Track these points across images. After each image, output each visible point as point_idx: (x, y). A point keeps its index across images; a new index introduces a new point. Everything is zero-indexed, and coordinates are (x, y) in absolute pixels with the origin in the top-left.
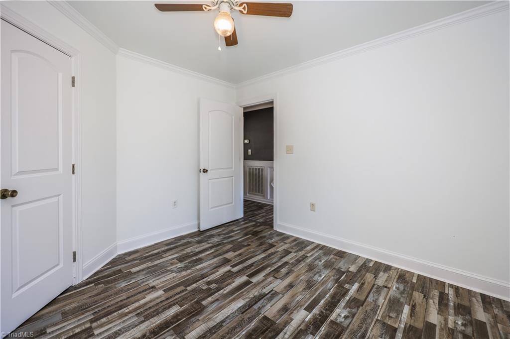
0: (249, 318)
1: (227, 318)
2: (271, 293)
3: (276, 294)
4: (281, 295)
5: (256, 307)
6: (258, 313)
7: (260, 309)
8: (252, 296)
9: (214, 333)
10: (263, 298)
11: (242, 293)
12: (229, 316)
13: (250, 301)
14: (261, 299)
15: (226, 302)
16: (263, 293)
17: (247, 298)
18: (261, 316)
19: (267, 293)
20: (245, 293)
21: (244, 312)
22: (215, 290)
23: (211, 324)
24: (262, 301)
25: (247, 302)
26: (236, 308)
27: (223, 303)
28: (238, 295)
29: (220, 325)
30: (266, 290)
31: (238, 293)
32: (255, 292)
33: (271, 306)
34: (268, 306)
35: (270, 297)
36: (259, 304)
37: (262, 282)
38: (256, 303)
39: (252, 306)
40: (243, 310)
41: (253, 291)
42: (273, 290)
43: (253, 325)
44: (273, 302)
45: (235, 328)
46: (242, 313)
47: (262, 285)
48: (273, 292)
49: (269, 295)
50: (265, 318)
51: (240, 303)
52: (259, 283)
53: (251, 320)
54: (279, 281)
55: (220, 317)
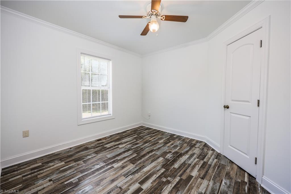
0: (141, 164)
1: (150, 164)
2: (127, 175)
3: (124, 175)
4: (122, 174)
5: (138, 168)
6: (136, 165)
7: (136, 167)
8: (139, 173)
9: (154, 159)
10: (133, 173)
11: (145, 175)
12: (149, 164)
13: (140, 171)
14: (134, 172)
15: (153, 170)
16: (133, 175)
17: (142, 172)
18: (136, 164)
19: (130, 176)
20: (143, 175)
21: (143, 166)
22: (162, 176)
23: (156, 162)
24: (134, 171)
25: (142, 170)
26: (147, 167)
27: (154, 169)
28: (147, 174)
29: (152, 162)
30: (131, 177)
31: (147, 175)
32: (137, 176)
33: (130, 168)
34: (131, 168)
35: (129, 173)
36: (136, 169)
37: (132, 184)
38: (137, 170)
39: (139, 168)
40: (143, 167)
41: (138, 176)
42: (126, 177)
43: (139, 162)
44: (128, 170)
45: (146, 161)
46: (144, 165)
47: (132, 181)
48: (127, 176)
49: (129, 174)
50: (134, 164)
51: (145, 170)
52: (134, 183)
53: (140, 163)
54: (119, 185)
55: (154, 164)
